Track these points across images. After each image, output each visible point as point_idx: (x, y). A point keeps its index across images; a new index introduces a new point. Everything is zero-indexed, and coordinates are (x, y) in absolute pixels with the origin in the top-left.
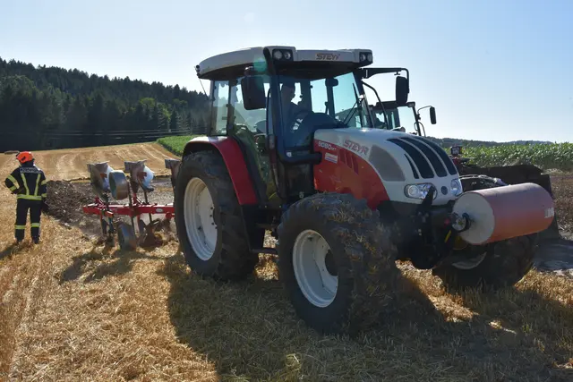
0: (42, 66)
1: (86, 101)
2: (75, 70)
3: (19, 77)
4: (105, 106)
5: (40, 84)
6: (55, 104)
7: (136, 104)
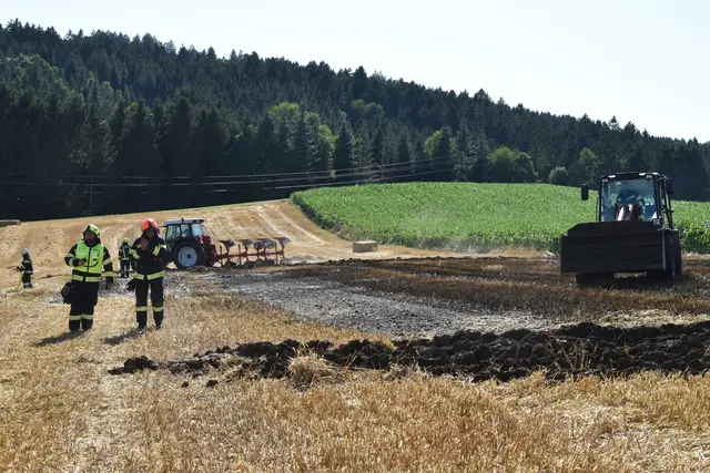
0: (76, 33)
1: (158, 112)
2: (147, 37)
3: (27, 59)
4: (194, 123)
5: (70, 72)
6: (94, 122)
7: (261, 119)
